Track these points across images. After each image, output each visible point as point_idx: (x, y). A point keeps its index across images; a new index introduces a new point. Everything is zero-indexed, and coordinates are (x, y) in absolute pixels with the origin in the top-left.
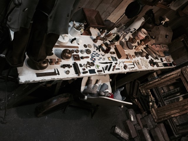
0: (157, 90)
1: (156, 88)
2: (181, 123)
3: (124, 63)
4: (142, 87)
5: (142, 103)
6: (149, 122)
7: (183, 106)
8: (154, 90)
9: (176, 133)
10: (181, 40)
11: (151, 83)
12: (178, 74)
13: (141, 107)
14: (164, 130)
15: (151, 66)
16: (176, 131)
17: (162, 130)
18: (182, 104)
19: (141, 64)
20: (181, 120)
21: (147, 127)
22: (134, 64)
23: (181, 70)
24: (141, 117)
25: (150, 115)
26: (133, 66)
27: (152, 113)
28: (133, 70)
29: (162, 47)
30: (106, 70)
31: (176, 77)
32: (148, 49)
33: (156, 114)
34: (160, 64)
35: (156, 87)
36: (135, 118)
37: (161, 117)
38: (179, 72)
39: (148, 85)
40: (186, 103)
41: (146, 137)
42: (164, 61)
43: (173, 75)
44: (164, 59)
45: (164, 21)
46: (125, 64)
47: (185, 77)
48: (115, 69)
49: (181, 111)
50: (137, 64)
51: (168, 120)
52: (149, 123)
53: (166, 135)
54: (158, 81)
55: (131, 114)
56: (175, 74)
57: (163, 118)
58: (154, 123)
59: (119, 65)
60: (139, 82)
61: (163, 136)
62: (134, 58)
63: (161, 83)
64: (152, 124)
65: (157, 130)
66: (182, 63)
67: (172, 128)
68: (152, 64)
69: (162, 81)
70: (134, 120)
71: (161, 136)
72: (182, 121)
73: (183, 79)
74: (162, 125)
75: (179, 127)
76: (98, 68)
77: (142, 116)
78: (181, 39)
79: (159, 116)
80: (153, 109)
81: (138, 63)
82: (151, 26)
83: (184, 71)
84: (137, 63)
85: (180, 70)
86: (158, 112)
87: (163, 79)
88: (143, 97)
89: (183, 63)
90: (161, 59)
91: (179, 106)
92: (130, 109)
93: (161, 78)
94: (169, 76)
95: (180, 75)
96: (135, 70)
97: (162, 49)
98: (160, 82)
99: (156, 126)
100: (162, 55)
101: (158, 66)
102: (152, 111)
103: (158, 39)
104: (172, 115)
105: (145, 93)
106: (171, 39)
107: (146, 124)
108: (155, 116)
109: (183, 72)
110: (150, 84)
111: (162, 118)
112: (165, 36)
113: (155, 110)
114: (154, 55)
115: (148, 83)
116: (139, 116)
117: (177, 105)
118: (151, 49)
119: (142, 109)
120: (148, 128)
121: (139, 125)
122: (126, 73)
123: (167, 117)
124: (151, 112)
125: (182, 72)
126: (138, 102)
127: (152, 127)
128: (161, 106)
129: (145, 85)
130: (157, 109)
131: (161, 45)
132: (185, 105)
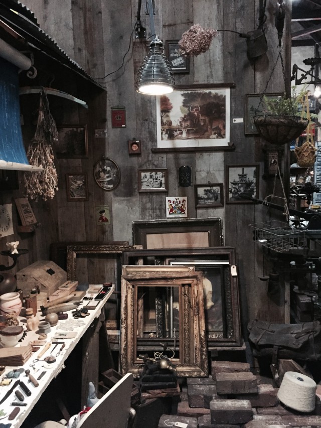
0: (144, 343)
1: (140, 343)
2: (221, 328)
3: (40, 359)
4: (125, 369)
5: (155, 384)
6: (201, 389)
7: (190, 307)
8: (142, 348)
9: (239, 344)
10: (75, 257)
11: (123, 346)
12: (129, 288)
13: (163, 390)
14: (226, 365)
15: (84, 317)
16: (234, 344)
17: (223, 368)
18: (186, 307)
19: (68, 331)
20: (217, 325)
21: (211, 399)
22: (58, 343)
23: (125, 279)
24: (187, 403)
25: (189, 381)
26: (60, 346)
27: (185, 374)
28: (67, 350)
29: (65, 288)
30: (22, 400)
31: (134, 293)
32: (49, 308)
33: (190, 366)
34: (93, 303)
35: (138, 341)
36: (183, 418)
37: (199, 359)
38: (127, 285)
39: (126, 354)
40: (187, 299)
41: (229, 409)
42: (92, 295)
43: (126, 297)
44: (88, 295)
45: (14, 249)
46: (42, 358)
47: (139, 278)
48: (38, 381)
49: (198, 315)
50: (62, 337)
51: (210, 348)
52: (203, 390)
53: (236, 365)
54: (126, 329)
55: (170, 424)
56: (127, 292)
57: (202, 355)
58: (207, 380)
59: (36, 370)
60: (111, 370)
61: (237, 371)
62: (45, 339)
63: (133, 326)
64: (208, 385)
65: (221, 377)
66: (116, 276)
67: (227, 348)
68: (83, 314)
69: (129, 322)
70: (186, 423)
71: (235, 374)
72: (219, 326)
73: (142, 284)
74: (214, 364)
75: (228, 335)
76: (5, 415)
77: (186, 400)
78: (72, 256)
79: (196, 362)
80: (179, 369)
81: (60, 335)
82: (8, 281)
83: (130, 275)
84: (60, 337)
85: (124, 282)
86: (189, 361)
87: (126, 319)
88: (145, 375)
89: (116, 273)
90: (86, 299)
91: (189, 314)
92: (160, 422)
93: (123, 320)
94: (126, 304)
95: (133, 287)
96: (71, 345)
97: (68, 289)
98: (130, 327)
99: (214, 379)
100: (79, 294)
101: (93, 308)
102: (182, 372)
103: (44, 287)
104: (200, 335)
105: (140, 370)
106: (62, 270)
107: (202, 397)
108: (193, 371)
109: (129, 278)
110: (126, 350)
111: (202, 358)
112: (47, 274)
113: (181, 365)
114: (68, 305)
115: (123, 352)
116: (183, 407)
117: (185, 316)
118: (54, 305)
119: (168, 391)
120: (213, 398)
121: (201, 415)
122: (64, 367)
123: (202, 347)
124: (182, 374)
125: (129, 280)
126: (150, 391)
127: (213, 386)
128: (177, 349)
129: (123, 360)
130: (181, 361)
131: (60, 288)
132: (189, 302)
